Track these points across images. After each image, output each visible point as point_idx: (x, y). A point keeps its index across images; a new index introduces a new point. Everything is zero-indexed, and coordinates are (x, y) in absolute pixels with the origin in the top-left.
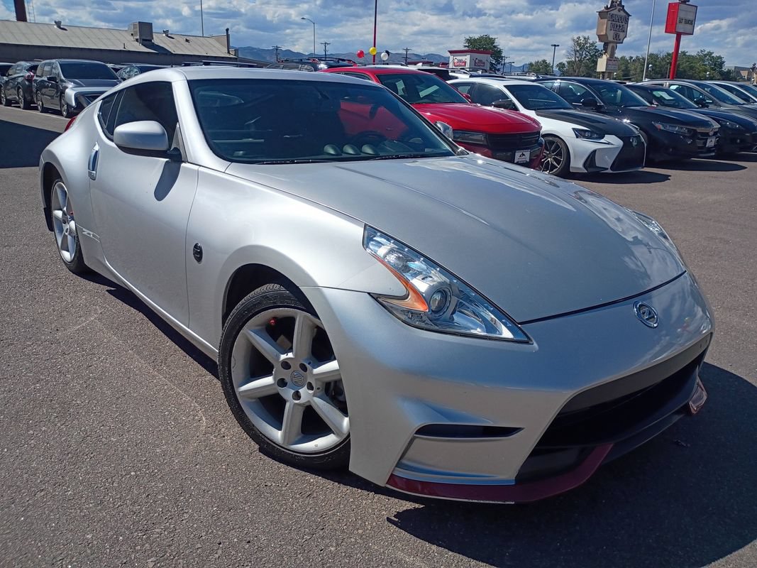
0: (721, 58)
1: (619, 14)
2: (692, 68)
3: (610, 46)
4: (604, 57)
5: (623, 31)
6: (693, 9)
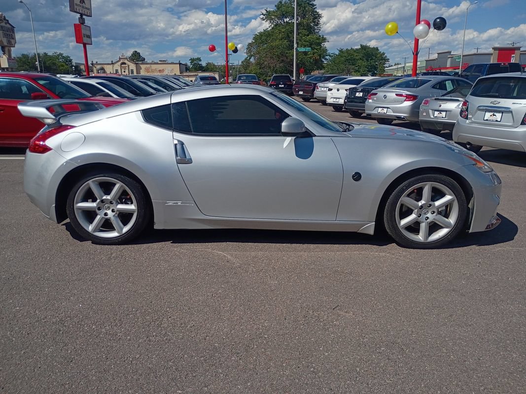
0: (69, 57)
1: (6, 25)
2: (54, 64)
3: (6, 49)
4: (4, 56)
5: (13, 39)
6: (88, 28)
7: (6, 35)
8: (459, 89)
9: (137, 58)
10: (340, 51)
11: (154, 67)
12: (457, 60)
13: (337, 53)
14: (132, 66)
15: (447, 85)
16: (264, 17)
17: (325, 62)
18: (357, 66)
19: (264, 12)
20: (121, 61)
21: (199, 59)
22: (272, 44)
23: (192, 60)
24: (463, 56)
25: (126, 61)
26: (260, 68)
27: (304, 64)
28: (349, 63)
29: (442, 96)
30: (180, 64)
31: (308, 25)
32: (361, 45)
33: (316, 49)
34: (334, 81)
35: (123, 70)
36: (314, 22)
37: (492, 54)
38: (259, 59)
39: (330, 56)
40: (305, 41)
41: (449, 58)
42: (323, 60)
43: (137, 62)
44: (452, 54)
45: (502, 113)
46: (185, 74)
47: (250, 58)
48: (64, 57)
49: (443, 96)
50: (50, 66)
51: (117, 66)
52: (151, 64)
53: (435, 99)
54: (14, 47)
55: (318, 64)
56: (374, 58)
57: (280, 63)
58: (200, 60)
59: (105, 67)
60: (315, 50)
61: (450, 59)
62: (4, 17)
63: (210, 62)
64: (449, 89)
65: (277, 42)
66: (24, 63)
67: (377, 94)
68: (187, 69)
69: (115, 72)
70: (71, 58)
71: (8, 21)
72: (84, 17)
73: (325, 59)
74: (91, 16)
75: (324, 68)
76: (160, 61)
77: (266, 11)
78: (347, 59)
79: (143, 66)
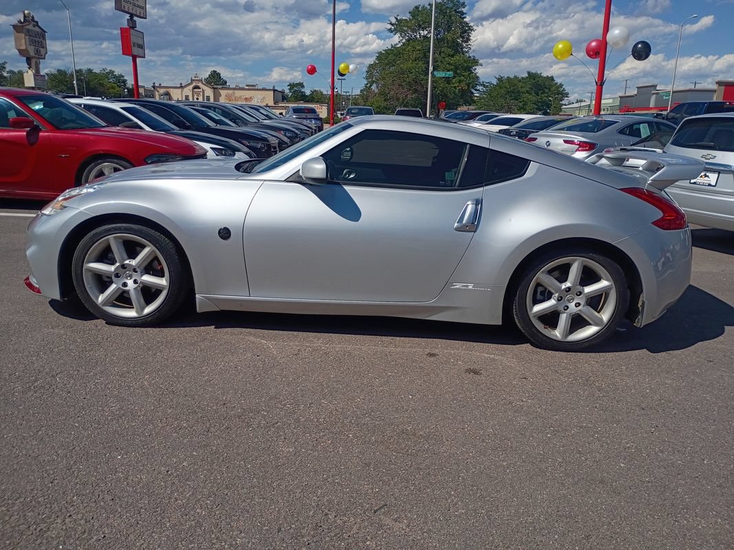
0: (123, 76)
3: (33, 61)
4: (30, 71)
5: (43, 47)
6: (140, 35)
7: (33, 42)
8: (657, 137)
9: (215, 80)
10: (498, 79)
11: (238, 93)
12: (664, 98)
13: (495, 82)
14: (209, 92)
15: (641, 130)
16: (393, 27)
17: (477, 95)
18: (521, 102)
19: (394, 21)
20: (194, 84)
21: (301, 85)
22: (402, 66)
23: (292, 86)
24: (673, 92)
25: (200, 85)
26: (385, 100)
27: (445, 95)
28: (511, 96)
29: (631, 145)
30: (275, 91)
31: (454, 41)
32: (529, 73)
33: (464, 76)
34: (481, 120)
35: (196, 97)
36: (463, 37)
37: (715, 91)
38: (384, 86)
39: (484, 86)
40: (448, 64)
41: (654, 94)
42: (474, 92)
43: (215, 86)
44: (658, 88)
45: (719, 173)
46: (280, 105)
47: (371, 86)
48: (115, 77)
49: (633, 145)
50: (96, 88)
51: (188, 91)
52: (234, 89)
53: (621, 149)
54: (44, 59)
55: (467, 97)
56: (547, 90)
57: (412, 94)
58: (303, 87)
59: (172, 91)
60: (463, 78)
61: (654, 96)
62: (33, 17)
63: (317, 89)
64: (643, 136)
65: (409, 64)
66: (60, 81)
67: (536, 139)
68: (284, 98)
69: (184, 99)
70: (125, 78)
71: (37, 22)
72: (135, 18)
73: (476, 90)
74: (146, 18)
75: (475, 102)
76: (247, 85)
77: (396, 18)
78: (508, 92)
79: (223, 93)
